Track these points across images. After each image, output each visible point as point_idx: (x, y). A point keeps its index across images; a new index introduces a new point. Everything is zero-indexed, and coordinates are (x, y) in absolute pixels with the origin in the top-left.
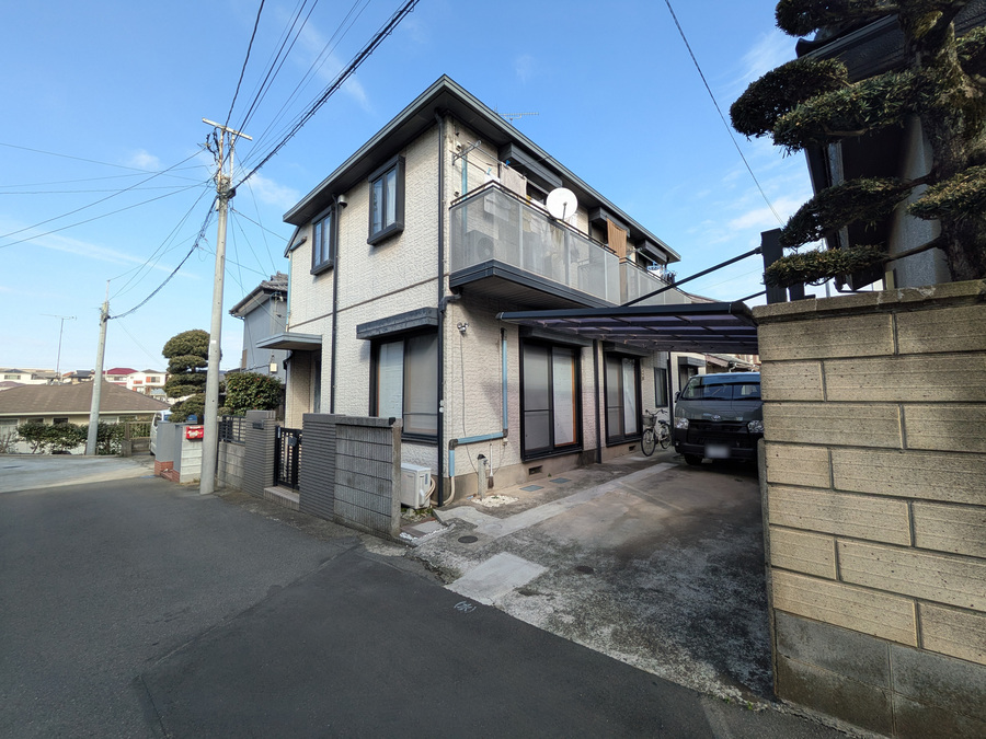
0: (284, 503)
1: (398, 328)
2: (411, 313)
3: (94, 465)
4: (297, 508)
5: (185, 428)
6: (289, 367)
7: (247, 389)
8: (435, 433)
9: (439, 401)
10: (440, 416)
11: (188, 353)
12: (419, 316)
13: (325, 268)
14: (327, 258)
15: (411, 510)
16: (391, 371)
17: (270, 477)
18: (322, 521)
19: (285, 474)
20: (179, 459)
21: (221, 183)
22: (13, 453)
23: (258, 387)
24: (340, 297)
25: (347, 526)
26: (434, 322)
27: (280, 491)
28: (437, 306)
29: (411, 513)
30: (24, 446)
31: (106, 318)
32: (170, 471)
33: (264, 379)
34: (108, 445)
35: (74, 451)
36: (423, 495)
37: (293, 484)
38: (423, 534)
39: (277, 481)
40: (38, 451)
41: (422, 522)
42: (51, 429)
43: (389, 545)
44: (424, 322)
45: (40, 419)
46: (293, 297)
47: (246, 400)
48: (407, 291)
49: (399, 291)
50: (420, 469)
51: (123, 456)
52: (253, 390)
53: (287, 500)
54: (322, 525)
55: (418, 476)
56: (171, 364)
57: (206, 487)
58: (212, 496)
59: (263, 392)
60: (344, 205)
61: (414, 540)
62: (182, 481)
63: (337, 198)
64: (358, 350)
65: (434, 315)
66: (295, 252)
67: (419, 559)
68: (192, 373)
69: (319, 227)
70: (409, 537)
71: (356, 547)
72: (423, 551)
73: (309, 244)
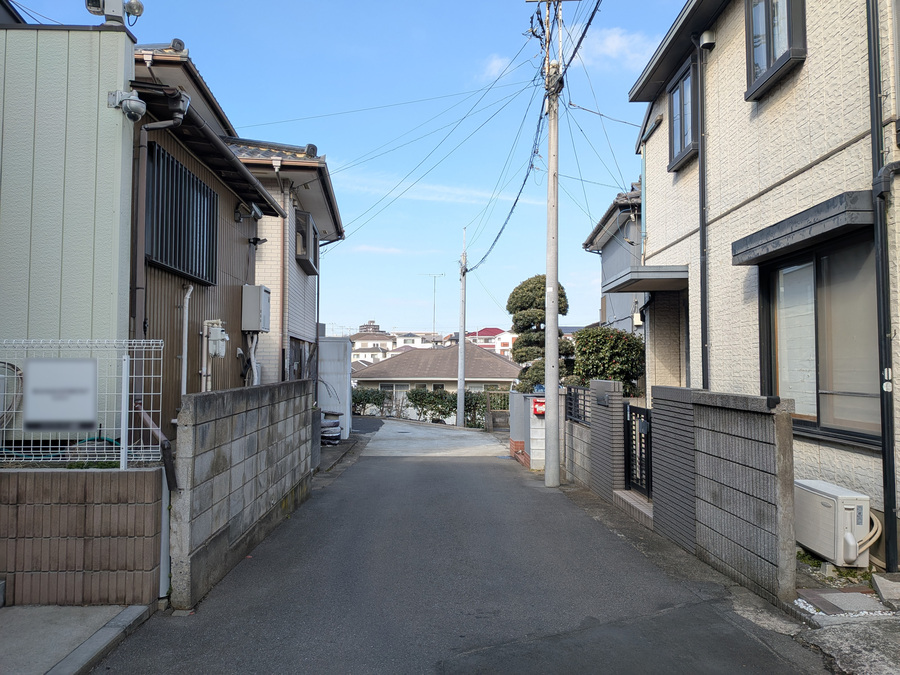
0: (636, 515)
1: (797, 238)
2: (817, 209)
3: (462, 437)
4: (651, 525)
5: (532, 400)
6: (647, 318)
7: (598, 351)
8: (878, 431)
9: (882, 370)
10: (886, 400)
11: (531, 306)
12: (834, 211)
13: (688, 159)
14: (689, 140)
15: (829, 567)
16: (795, 315)
17: (620, 476)
18: (681, 552)
19: (638, 473)
20: (528, 439)
21: (549, 76)
22: (406, 419)
23: (612, 348)
24: (711, 199)
25: (715, 567)
26: (865, 219)
27: (631, 497)
28: (870, 188)
29: (828, 571)
30: (412, 412)
31: (465, 272)
32: (521, 452)
33: (620, 336)
34: (475, 416)
35: (447, 420)
36: (852, 542)
37: (647, 490)
38: (836, 610)
39: (629, 483)
40: (422, 418)
41: (844, 590)
42: (430, 394)
43: (772, 613)
44: (843, 221)
45: (424, 384)
46: (649, 212)
47: (598, 367)
48: (816, 169)
49: (802, 171)
50: (845, 495)
51: (486, 430)
52: (605, 352)
53: (639, 512)
54: (681, 557)
55: (841, 507)
56: (516, 321)
57: (551, 480)
58: (556, 491)
59: (619, 354)
60: (710, 46)
61: (819, 616)
62: (533, 467)
63: (698, 38)
64: (740, 283)
65: (865, 204)
66: (648, 143)
67: (818, 649)
68: (536, 331)
69: (676, 96)
70: (811, 609)
71: (717, 601)
72: (829, 639)
73: (665, 127)
